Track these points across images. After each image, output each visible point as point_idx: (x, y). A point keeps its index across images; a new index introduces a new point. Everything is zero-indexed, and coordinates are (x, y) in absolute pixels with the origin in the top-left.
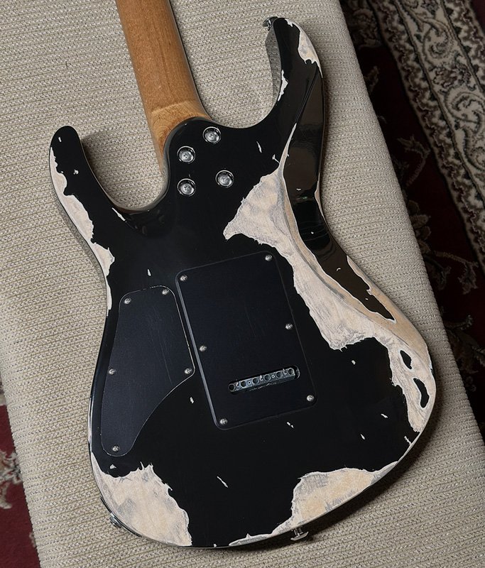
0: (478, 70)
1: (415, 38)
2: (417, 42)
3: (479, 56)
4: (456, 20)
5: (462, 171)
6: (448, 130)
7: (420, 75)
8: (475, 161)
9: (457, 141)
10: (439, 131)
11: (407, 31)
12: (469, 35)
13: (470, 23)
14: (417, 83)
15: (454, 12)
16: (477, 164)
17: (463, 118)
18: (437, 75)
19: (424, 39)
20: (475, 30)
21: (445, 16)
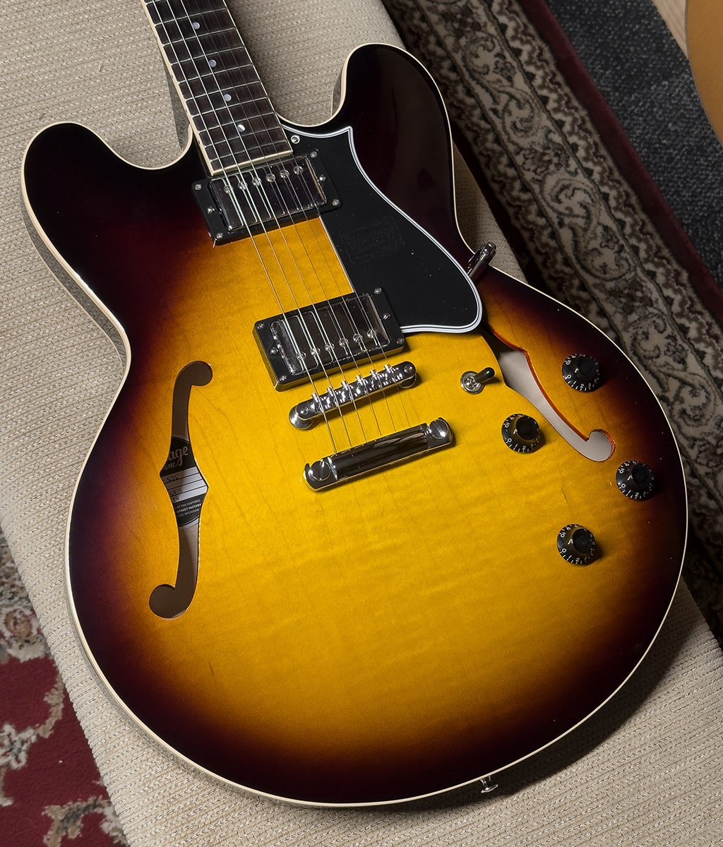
0: (577, 150)
1: (491, 114)
2: (494, 117)
3: (576, 131)
4: (542, 87)
5: (576, 282)
6: (550, 229)
7: (504, 160)
8: (590, 267)
9: (564, 244)
10: (538, 232)
11: (479, 104)
12: (560, 106)
13: (559, 90)
14: (502, 171)
15: (537, 77)
16: (594, 271)
17: (567, 212)
18: (527, 159)
19: (503, 114)
20: (566, 98)
21: (526, 82)
